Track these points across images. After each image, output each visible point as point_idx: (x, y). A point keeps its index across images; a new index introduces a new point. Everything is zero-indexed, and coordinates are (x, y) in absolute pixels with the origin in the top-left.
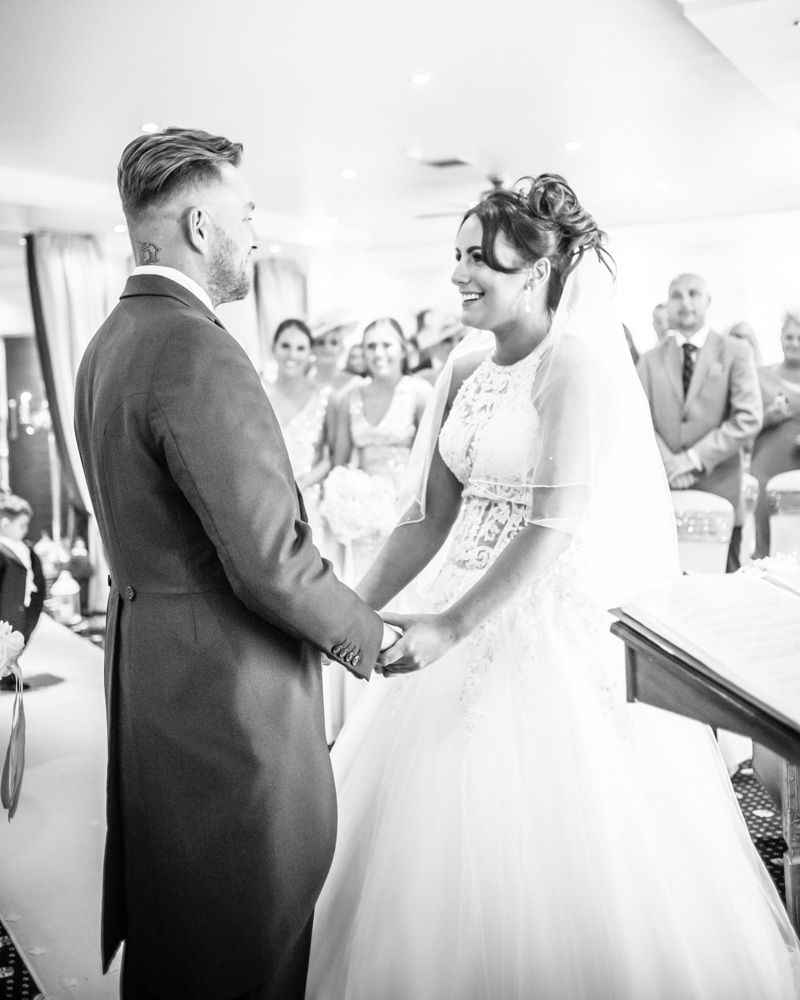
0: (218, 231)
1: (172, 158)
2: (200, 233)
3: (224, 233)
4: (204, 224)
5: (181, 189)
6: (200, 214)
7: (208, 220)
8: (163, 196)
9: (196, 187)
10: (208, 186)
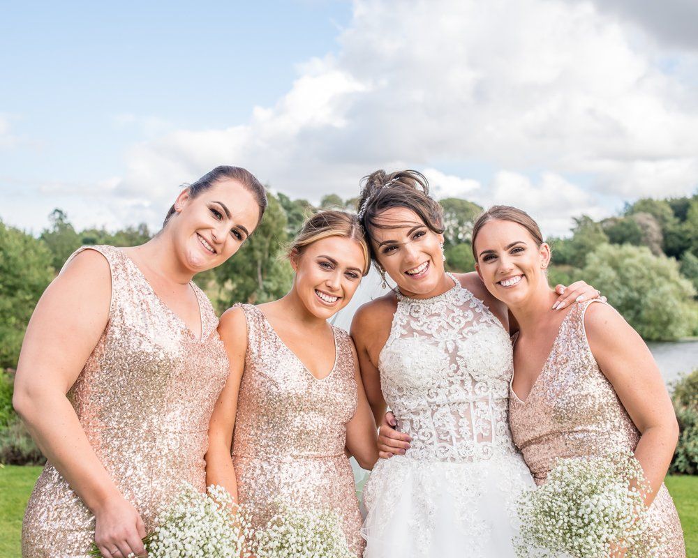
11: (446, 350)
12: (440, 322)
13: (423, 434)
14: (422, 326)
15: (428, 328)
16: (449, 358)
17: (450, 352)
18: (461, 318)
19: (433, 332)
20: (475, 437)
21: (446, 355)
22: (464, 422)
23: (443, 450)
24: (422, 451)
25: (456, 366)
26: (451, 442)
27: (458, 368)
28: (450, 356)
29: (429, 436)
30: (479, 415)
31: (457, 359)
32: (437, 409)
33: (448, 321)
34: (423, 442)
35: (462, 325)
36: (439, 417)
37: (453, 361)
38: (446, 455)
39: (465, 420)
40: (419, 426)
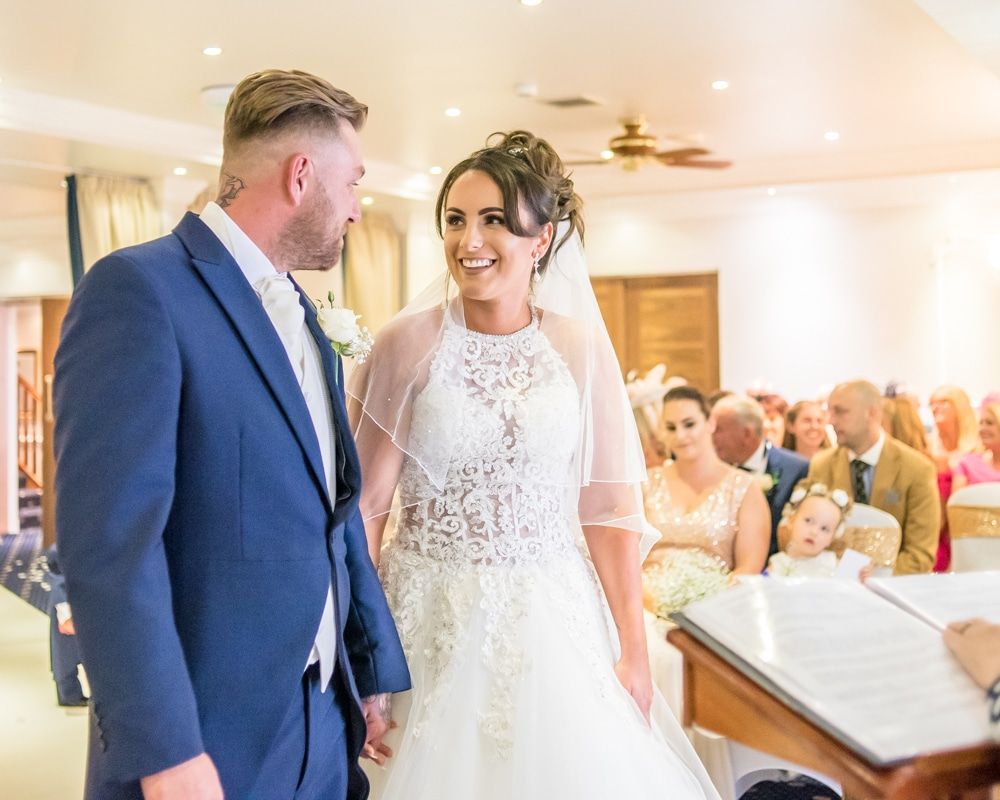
0: (319, 187)
1: (292, 95)
2: (300, 183)
3: (324, 190)
4: (306, 175)
5: (293, 130)
6: (305, 162)
7: (312, 171)
8: (272, 132)
9: (310, 133)
10: (322, 135)
11: (503, 416)
12: (497, 373)
13: (449, 523)
14: (473, 372)
15: (480, 377)
16: (504, 428)
17: (507, 419)
18: (524, 376)
19: (487, 385)
20: (517, 531)
21: (503, 422)
22: (505, 511)
23: (476, 548)
24: (446, 548)
25: (511, 439)
26: (486, 538)
27: (513, 444)
28: (506, 425)
29: (457, 526)
30: (522, 502)
31: (515, 429)
32: (471, 490)
33: (508, 375)
34: (448, 534)
35: (526, 385)
36: (473, 501)
37: (509, 432)
38: (479, 555)
39: (506, 507)
40: (443, 511)
